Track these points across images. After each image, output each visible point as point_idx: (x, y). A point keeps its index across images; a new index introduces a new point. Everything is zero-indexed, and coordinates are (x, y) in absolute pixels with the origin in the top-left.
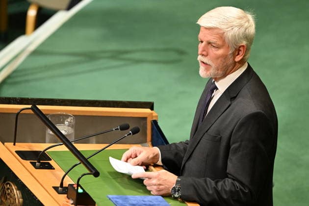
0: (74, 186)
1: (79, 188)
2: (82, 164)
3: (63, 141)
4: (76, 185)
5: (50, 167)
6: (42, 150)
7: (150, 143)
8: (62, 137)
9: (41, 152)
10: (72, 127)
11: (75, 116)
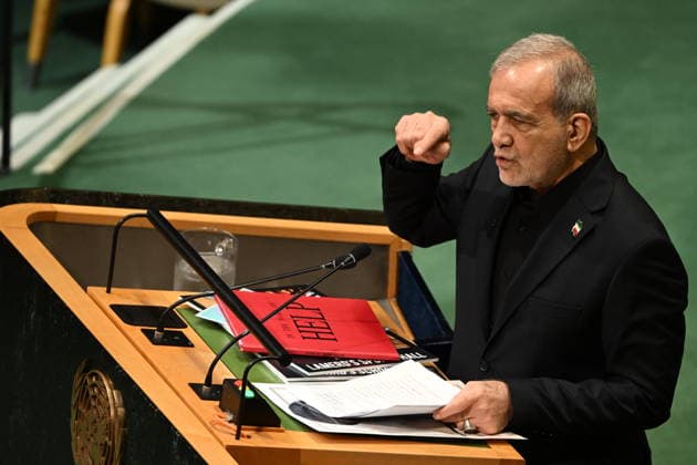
0: (236, 383)
1: (247, 388)
2: (251, 335)
3: (213, 288)
4: (241, 382)
5: (184, 342)
6: (168, 306)
7: (394, 299)
8: (212, 279)
9: (165, 308)
10: (232, 258)
11: (237, 236)
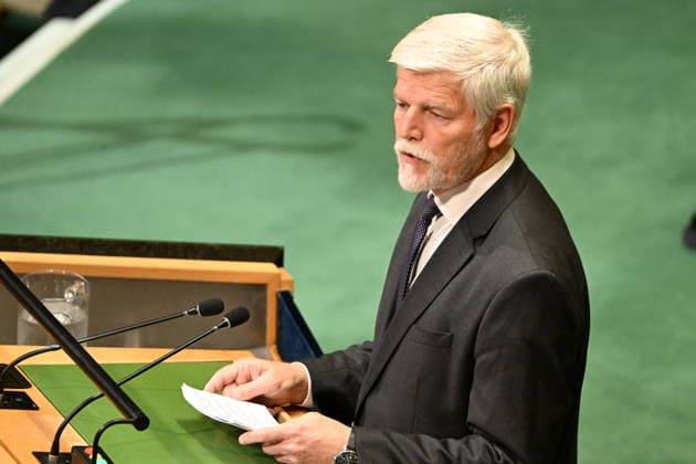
0: (86, 451)
1: (99, 456)
2: (105, 399)
3: (59, 341)
4: (91, 449)
5: (28, 405)
6: (8, 362)
7: (274, 347)
8: (56, 331)
9: (6, 365)
10: (83, 306)
11: (90, 279)
